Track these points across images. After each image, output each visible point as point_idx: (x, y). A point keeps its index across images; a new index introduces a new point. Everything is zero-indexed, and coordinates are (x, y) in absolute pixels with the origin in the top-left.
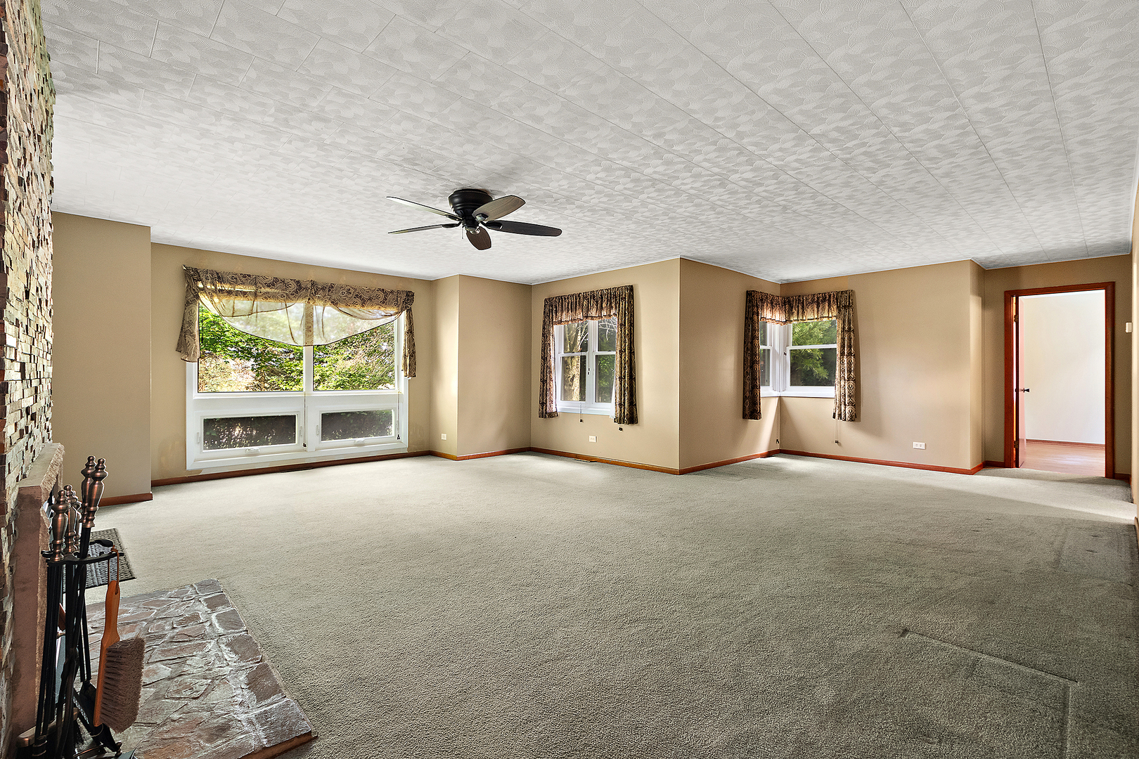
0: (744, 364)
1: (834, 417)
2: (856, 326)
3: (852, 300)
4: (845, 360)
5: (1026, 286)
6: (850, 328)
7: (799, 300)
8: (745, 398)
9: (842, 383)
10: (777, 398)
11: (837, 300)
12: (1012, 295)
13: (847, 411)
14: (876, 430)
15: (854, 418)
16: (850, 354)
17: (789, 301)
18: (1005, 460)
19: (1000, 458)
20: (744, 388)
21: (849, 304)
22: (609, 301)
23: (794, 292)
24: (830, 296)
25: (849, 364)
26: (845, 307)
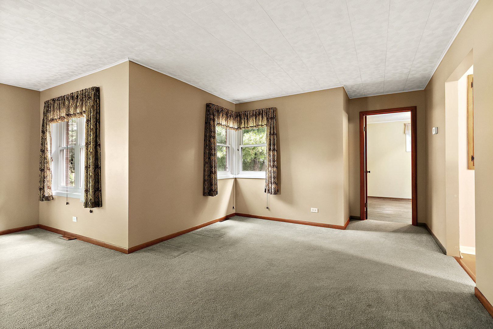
0: (204, 156)
1: (265, 192)
2: (278, 131)
3: (275, 114)
4: (271, 153)
5: (371, 109)
6: (274, 133)
7: (245, 114)
8: (204, 181)
9: (270, 169)
10: (233, 180)
11: (267, 114)
12: (363, 114)
13: (272, 188)
14: (290, 201)
15: (277, 192)
16: (274, 150)
17: (240, 115)
18: (361, 215)
19: (358, 214)
20: (204, 174)
21: (274, 116)
22: (82, 100)
23: (243, 109)
24: (263, 112)
25: (274, 156)
26: (271, 118)
